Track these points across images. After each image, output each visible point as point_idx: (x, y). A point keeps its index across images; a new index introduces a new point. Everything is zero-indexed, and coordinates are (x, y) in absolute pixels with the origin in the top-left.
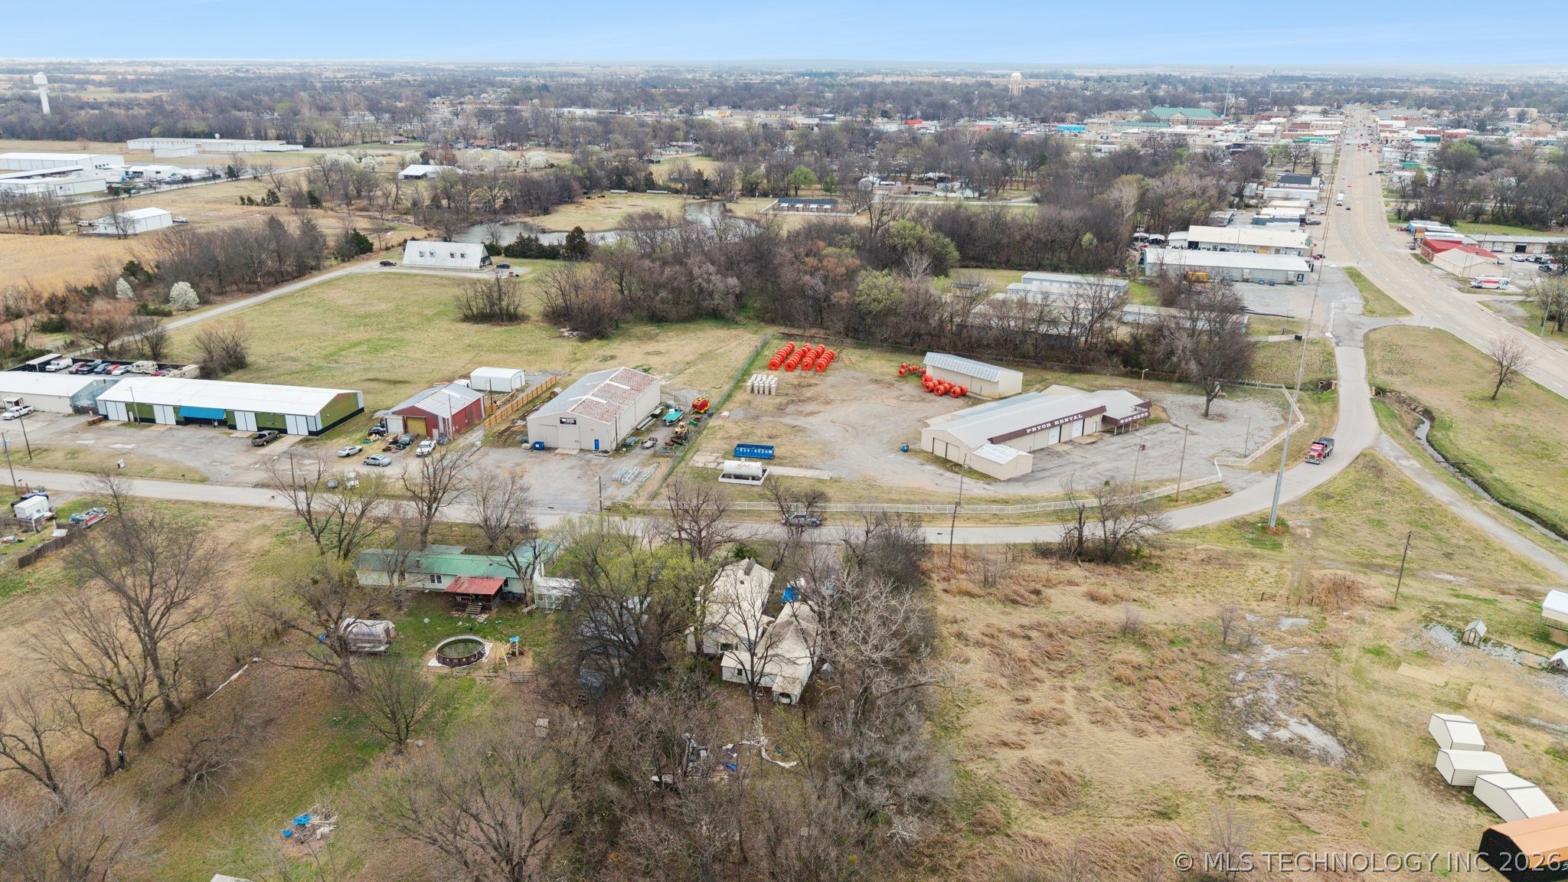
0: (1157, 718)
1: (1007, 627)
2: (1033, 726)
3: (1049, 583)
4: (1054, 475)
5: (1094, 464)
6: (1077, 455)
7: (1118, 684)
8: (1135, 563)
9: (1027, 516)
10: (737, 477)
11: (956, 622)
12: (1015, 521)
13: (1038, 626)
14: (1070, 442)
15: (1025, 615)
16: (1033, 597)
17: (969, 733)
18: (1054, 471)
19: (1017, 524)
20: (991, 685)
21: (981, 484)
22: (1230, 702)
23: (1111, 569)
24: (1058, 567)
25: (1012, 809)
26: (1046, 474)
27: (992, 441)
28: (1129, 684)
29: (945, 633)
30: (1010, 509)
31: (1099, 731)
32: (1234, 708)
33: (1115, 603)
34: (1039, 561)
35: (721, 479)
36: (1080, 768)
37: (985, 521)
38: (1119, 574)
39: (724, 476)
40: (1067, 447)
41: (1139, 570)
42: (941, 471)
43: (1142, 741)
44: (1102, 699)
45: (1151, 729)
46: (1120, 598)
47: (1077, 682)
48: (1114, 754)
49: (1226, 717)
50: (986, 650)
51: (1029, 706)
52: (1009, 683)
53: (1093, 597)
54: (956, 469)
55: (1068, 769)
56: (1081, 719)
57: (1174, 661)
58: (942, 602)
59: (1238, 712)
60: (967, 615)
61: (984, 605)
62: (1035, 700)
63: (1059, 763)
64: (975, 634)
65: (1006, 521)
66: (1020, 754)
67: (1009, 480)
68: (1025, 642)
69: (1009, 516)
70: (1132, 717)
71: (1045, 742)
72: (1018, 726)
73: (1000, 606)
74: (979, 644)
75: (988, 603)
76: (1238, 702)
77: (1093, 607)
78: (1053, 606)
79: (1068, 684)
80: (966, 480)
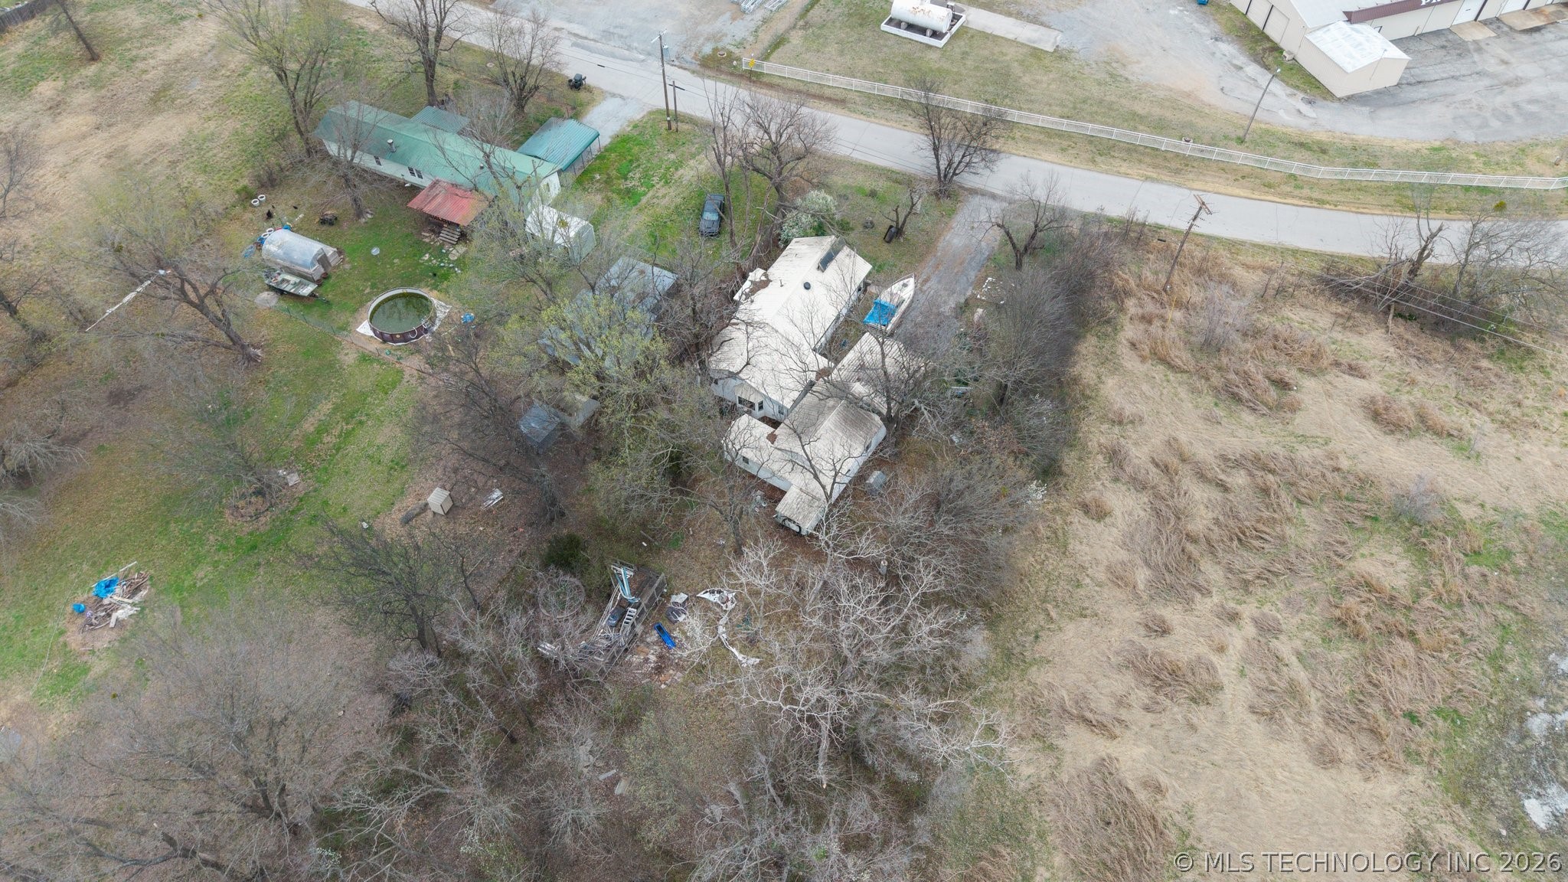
0: (1375, 733)
1: (1203, 453)
2: (1150, 692)
3: (1314, 362)
4: (1433, 99)
5: (1516, 82)
6: (1496, 52)
7: (1335, 632)
8: (1490, 342)
9: (1344, 187)
10: (911, 27)
11: (1120, 423)
12: (1321, 196)
13: (1257, 463)
14: (1496, 22)
15: (1241, 433)
16: (1273, 394)
17: (1040, 676)
18: (1437, 89)
19: (1321, 202)
20: (1119, 578)
21: (1298, 102)
22: (1522, 720)
23: (1438, 347)
24: (1346, 322)
25: (1041, 870)
26: (1422, 92)
27: (1351, 17)
28: (1357, 636)
29: (1093, 445)
30: (1323, 172)
31: (1256, 729)
32: (1525, 735)
33: (1412, 433)
34: (1321, 302)
35: (884, 27)
36: (1189, 813)
37: (1269, 186)
38: (1451, 360)
39: (891, 21)
40: (1486, 33)
41: (1490, 357)
42: (1241, 60)
43: (1325, 780)
44: (1294, 659)
45: (1349, 752)
46: (1426, 425)
47: (1266, 609)
48: (1261, 793)
49: (1500, 755)
50: (1144, 498)
51: (1162, 643)
52: (1150, 584)
53: (1378, 415)
54: (1270, 60)
55: (1170, 806)
56: (1236, 693)
57: (1460, 604)
58: (1117, 369)
59: (1528, 751)
60: (1143, 408)
61: (1183, 392)
62: (1179, 632)
63: (1158, 789)
64: (1139, 455)
65: (1306, 192)
66: (1103, 747)
67: (1350, 99)
68: (1216, 495)
69: (1313, 184)
70: (1329, 717)
71: (1156, 733)
72: (1122, 682)
73: (1208, 400)
74: (1139, 484)
75: (1194, 390)
76: (1538, 724)
77: (1369, 432)
78: (1299, 419)
79: (1248, 610)
80: (1277, 87)
